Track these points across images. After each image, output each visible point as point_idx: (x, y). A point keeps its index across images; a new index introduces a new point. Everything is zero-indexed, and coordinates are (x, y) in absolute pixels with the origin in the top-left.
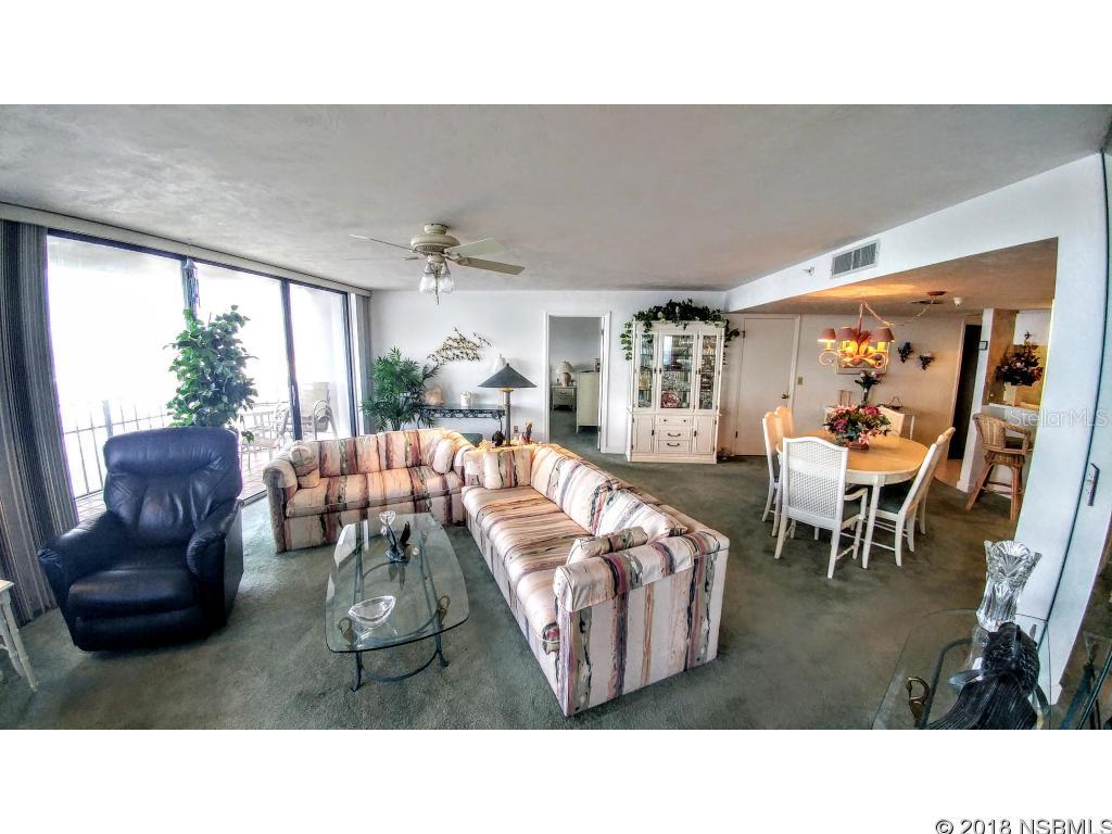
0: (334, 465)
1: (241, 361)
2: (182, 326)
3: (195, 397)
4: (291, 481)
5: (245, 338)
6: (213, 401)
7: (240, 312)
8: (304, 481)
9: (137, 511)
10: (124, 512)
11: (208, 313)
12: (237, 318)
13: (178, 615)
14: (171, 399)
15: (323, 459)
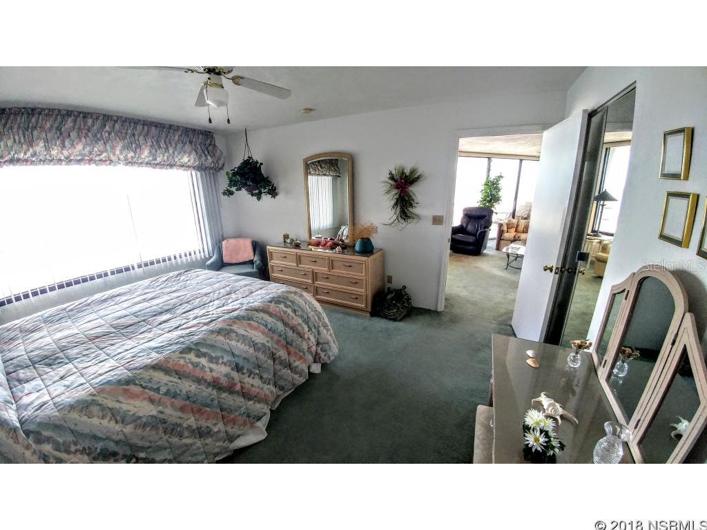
0: (521, 228)
1: (499, 190)
2: (484, 181)
3: (485, 200)
4: (505, 228)
5: (502, 183)
6: (490, 201)
7: (502, 175)
8: (509, 230)
9: (467, 226)
10: (464, 225)
11: (493, 176)
12: (501, 177)
13: (471, 247)
14: (478, 200)
15: (517, 226)
